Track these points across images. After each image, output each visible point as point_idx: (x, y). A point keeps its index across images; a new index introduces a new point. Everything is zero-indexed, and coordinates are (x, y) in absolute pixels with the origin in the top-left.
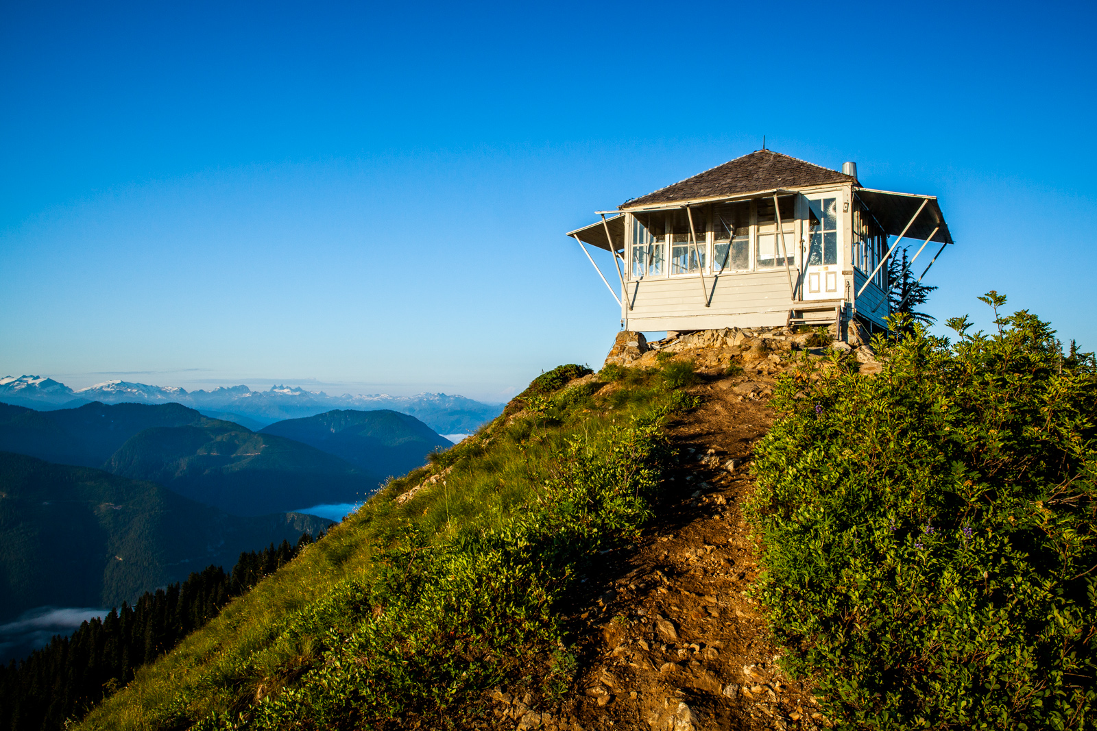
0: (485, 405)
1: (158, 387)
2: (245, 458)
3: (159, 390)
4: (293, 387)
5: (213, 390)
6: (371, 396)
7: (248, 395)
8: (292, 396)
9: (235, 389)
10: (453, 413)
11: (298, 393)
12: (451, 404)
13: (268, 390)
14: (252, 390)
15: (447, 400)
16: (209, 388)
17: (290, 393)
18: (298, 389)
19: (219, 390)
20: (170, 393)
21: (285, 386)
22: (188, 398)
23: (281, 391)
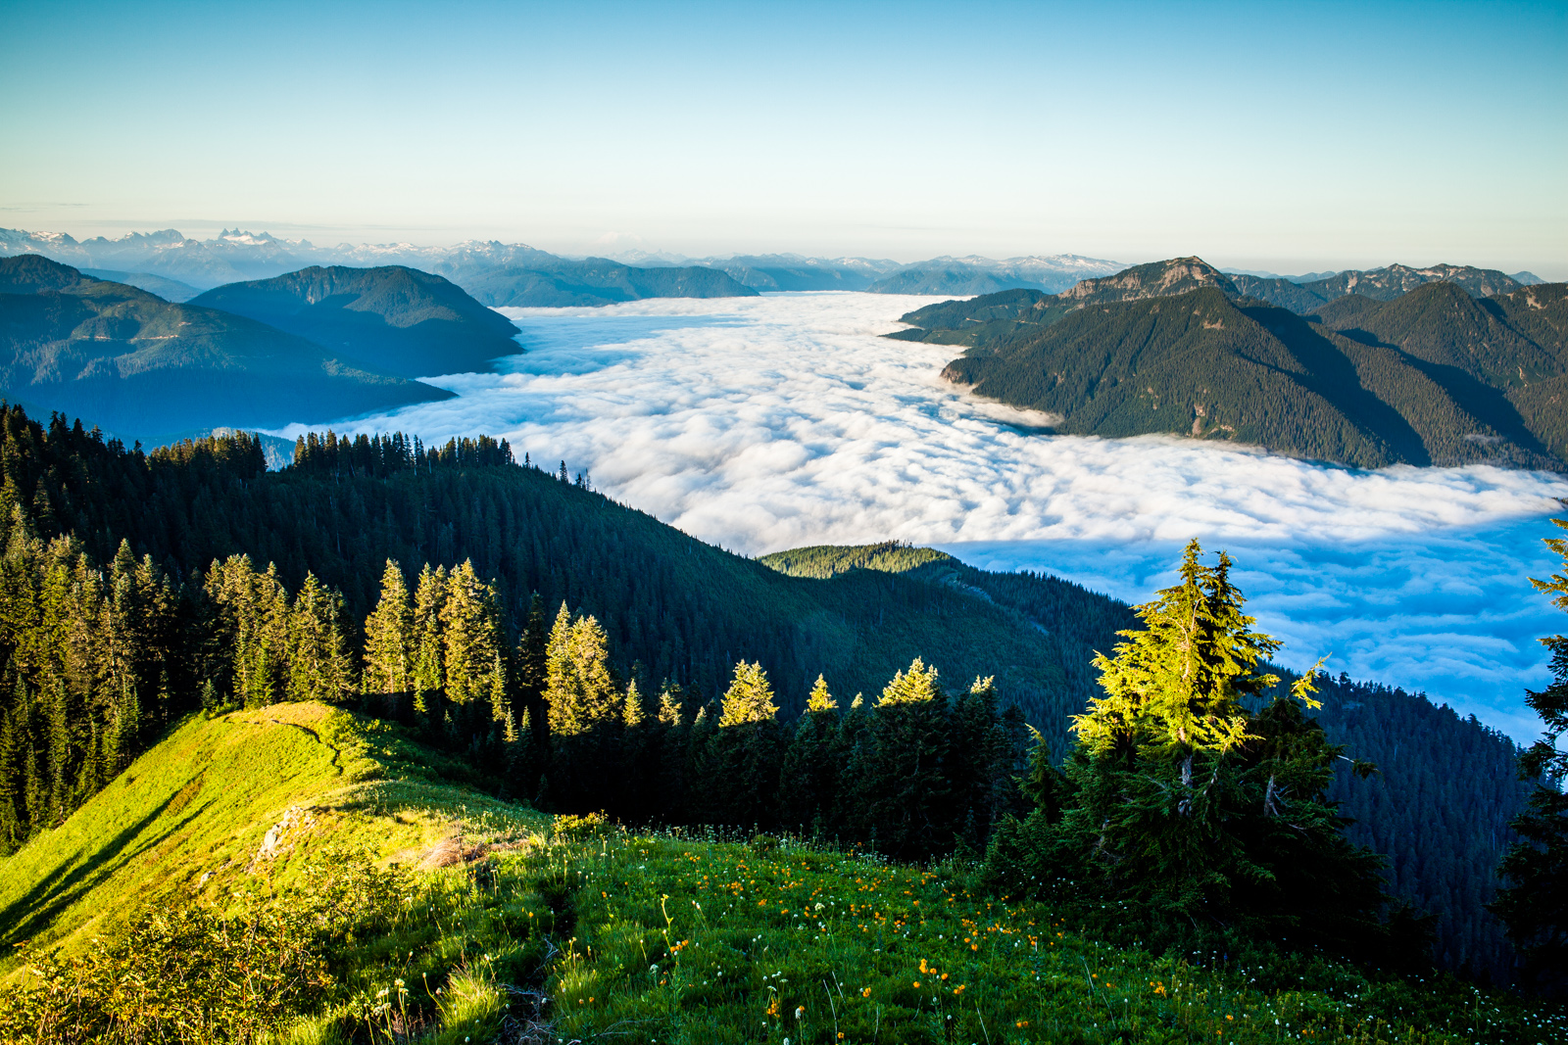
0: (564, 260)
1: (25, 233)
2: (153, 343)
3: (26, 237)
4: (257, 233)
5: (121, 237)
6: (383, 246)
7: (180, 245)
8: (252, 247)
9: (159, 236)
10: (513, 271)
11: (263, 242)
12: (510, 259)
13: (215, 238)
14: (186, 237)
15: (504, 251)
16: (114, 234)
17: (252, 243)
18: (265, 236)
19: (132, 238)
20: (47, 243)
21: (242, 232)
22: (78, 251)
23: (237, 239)
